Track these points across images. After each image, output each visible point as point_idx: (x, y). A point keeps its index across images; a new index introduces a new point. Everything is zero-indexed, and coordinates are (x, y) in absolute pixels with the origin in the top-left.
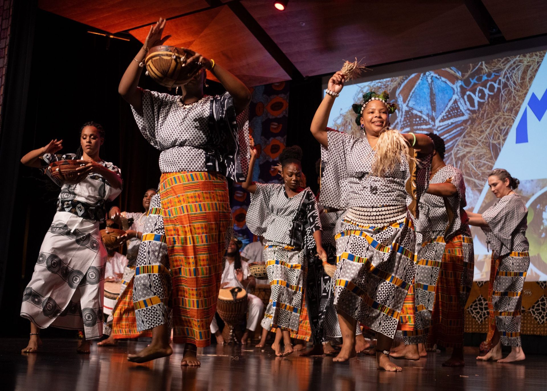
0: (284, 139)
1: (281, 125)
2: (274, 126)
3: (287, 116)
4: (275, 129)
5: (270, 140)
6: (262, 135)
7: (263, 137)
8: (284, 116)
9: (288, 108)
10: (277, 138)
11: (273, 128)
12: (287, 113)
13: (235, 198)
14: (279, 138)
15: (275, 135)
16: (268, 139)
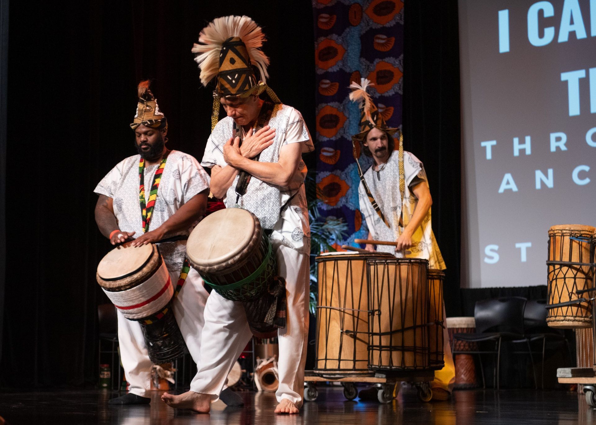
0: (400, 61)
1: (393, 39)
2: (381, 39)
3: (402, 23)
4: (382, 45)
5: (375, 63)
6: (361, 57)
7: (363, 60)
8: (397, 23)
9: (403, 10)
10: (387, 60)
11: (379, 44)
12: (403, 18)
13: (322, 159)
14: (391, 60)
15: (383, 55)
16: (372, 62)
